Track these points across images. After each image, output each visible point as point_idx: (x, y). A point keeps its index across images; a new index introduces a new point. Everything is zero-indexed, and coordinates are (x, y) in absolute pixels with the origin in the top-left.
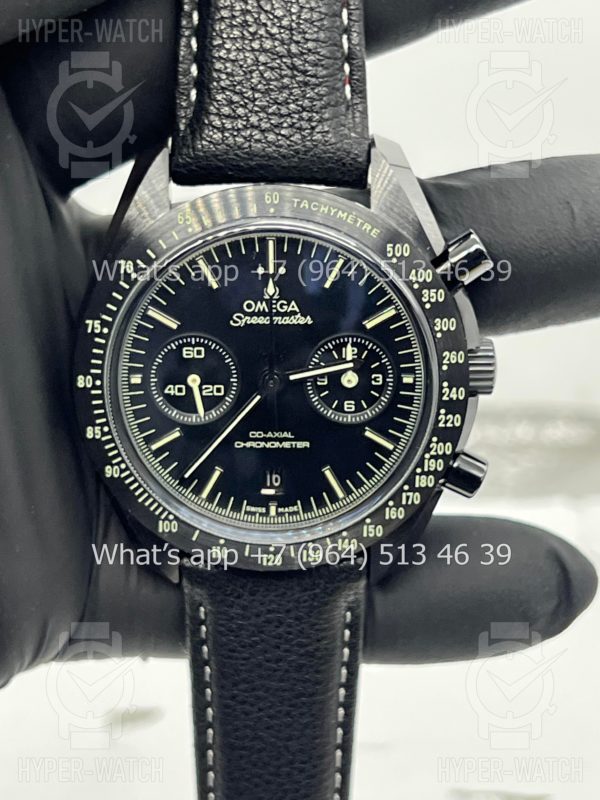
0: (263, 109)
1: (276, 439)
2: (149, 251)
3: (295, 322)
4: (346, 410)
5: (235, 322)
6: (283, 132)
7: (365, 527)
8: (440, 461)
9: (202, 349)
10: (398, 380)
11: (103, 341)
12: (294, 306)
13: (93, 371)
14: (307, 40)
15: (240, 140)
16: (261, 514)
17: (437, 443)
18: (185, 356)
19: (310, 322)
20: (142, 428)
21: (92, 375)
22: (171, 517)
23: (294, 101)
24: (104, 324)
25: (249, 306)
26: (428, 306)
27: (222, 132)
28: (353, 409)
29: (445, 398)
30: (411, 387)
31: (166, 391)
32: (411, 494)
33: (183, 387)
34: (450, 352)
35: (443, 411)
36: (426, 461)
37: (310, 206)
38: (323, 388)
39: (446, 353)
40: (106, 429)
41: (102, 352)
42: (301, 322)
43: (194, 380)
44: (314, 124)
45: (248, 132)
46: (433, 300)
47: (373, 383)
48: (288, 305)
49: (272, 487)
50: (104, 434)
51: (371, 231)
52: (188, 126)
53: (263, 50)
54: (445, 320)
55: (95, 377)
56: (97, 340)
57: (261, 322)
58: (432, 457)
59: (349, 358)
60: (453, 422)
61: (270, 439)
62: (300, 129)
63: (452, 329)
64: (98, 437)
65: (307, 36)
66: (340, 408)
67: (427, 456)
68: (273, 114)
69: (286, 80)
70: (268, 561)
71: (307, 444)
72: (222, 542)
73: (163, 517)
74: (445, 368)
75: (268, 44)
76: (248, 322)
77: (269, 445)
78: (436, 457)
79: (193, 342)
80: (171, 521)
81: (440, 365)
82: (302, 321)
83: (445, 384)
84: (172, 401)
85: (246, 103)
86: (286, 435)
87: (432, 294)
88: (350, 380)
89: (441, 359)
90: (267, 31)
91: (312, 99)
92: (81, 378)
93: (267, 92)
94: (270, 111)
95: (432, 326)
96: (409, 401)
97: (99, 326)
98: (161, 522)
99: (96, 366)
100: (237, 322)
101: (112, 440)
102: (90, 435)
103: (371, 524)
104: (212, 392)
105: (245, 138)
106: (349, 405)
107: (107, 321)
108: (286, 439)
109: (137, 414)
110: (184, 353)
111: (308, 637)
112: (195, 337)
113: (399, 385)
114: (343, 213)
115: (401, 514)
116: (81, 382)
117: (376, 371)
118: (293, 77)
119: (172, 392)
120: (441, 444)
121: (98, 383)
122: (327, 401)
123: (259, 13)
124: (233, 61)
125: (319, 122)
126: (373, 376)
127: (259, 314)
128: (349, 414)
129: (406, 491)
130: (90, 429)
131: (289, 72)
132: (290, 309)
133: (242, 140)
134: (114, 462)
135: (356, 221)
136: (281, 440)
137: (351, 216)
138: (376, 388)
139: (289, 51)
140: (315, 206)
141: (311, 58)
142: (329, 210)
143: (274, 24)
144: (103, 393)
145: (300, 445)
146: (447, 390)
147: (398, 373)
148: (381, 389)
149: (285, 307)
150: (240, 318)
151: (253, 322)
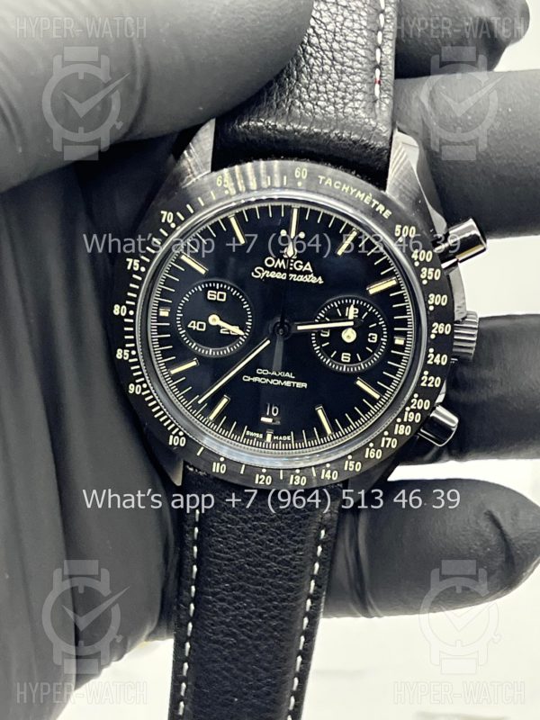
1: (279, 378)
2: (188, 206)
3: (308, 280)
4: (343, 360)
5: (256, 274)
7: (347, 462)
8: (418, 414)
9: (225, 294)
10: (391, 341)
11: (140, 278)
12: (308, 267)
13: (128, 302)
16: (258, 439)
17: (418, 399)
18: (209, 298)
19: (321, 282)
20: (165, 354)
21: (127, 306)
22: (181, 434)
23: (330, 83)
24: (142, 263)
26: (425, 282)
28: (348, 361)
29: (430, 362)
30: (402, 348)
31: (189, 326)
32: (389, 439)
33: (205, 324)
34: (439, 324)
35: (426, 373)
36: (406, 413)
37: (333, 183)
38: (325, 340)
39: (435, 324)
40: (134, 353)
41: (138, 287)
42: (314, 282)
43: (214, 320)
44: (347, 101)
46: (430, 278)
47: (369, 340)
48: (304, 265)
49: (270, 416)
50: (131, 357)
51: (383, 212)
53: (308, 44)
54: (439, 296)
55: (129, 308)
56: (134, 276)
57: (278, 277)
58: (412, 410)
59: (351, 317)
60: (433, 383)
61: (274, 377)
62: (334, 103)
63: (443, 304)
64: (126, 358)
66: (337, 358)
67: (408, 409)
70: (260, 480)
71: (305, 385)
72: (222, 459)
73: (174, 433)
74: (433, 336)
75: (314, 40)
76: (267, 276)
77: (272, 382)
78: (415, 411)
79: (218, 287)
80: (180, 437)
81: (429, 333)
82: (314, 280)
83: (431, 350)
84: (194, 334)
86: (288, 375)
87: (429, 273)
88: (349, 336)
89: (430, 328)
90: (314, 32)
91: (347, 84)
92: (117, 307)
95: (426, 299)
96: (398, 359)
97: (138, 265)
98: (171, 437)
99: (131, 299)
100: (257, 275)
101: (138, 363)
102: (119, 356)
103: (351, 460)
104: (229, 331)
106: (346, 357)
107: (145, 261)
108: (287, 379)
109: (162, 342)
110: (209, 295)
111: (286, 547)
112: (220, 283)
113: (391, 345)
114: (362, 193)
115: (379, 455)
116: (117, 310)
117: (373, 330)
119: (194, 327)
120: (421, 400)
121: (131, 313)
122: (327, 351)
125: (352, 100)
126: (370, 335)
127: (278, 270)
128: (345, 364)
129: (386, 437)
130: (119, 351)
132: (305, 269)
134: (137, 381)
135: (371, 203)
136: (283, 379)
137: (368, 197)
138: (371, 345)
140: (337, 185)
142: (350, 191)
143: (321, 28)
144: (134, 322)
145: (299, 385)
146: (432, 355)
147: (392, 335)
148: (375, 347)
149: (301, 267)
150: (260, 271)
151: (272, 276)
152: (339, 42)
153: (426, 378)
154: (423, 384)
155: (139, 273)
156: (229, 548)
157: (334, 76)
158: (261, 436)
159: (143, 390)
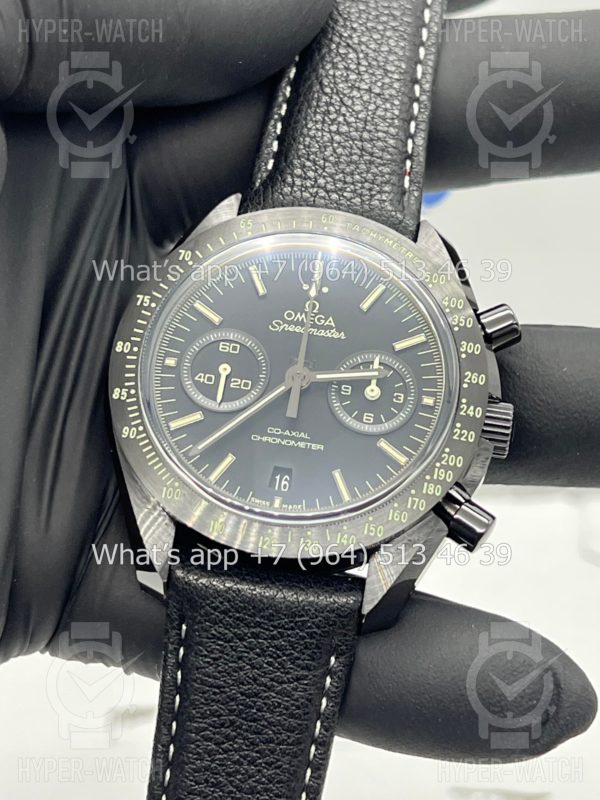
0: (331, 176)
1: (293, 438)
2: (209, 246)
3: (329, 335)
4: (365, 420)
5: (273, 326)
6: (345, 194)
7: (367, 524)
8: (450, 472)
9: (238, 346)
10: (418, 399)
11: (149, 314)
12: (331, 322)
13: (133, 339)
14: (378, 131)
15: (306, 195)
16: (265, 506)
18: (221, 349)
19: (343, 338)
20: (166, 408)
21: (131, 342)
22: (176, 484)
23: (358, 174)
24: (153, 299)
25: (289, 315)
26: (456, 329)
27: (292, 187)
28: (371, 421)
29: (462, 413)
30: (430, 409)
31: (196, 378)
32: (417, 500)
33: (213, 376)
34: (472, 373)
36: (436, 469)
37: (361, 230)
38: (345, 398)
39: (468, 373)
40: (133, 392)
41: (145, 323)
42: (335, 337)
43: (224, 369)
44: (374, 193)
45: (315, 190)
46: (461, 325)
47: (394, 400)
48: (326, 320)
50: (129, 396)
52: (262, 184)
53: (338, 133)
54: (471, 344)
55: (134, 344)
56: (144, 312)
57: (298, 331)
58: (442, 467)
60: (467, 438)
61: (287, 437)
62: (361, 195)
63: (477, 353)
64: (122, 398)
65: (379, 128)
66: (359, 418)
67: (438, 464)
68: (340, 180)
69: (355, 158)
70: (265, 543)
71: (321, 447)
73: (168, 483)
74: (465, 386)
75: (344, 129)
76: (286, 329)
77: (284, 443)
78: (447, 468)
79: (231, 338)
80: (175, 488)
81: (461, 382)
82: (336, 336)
83: (464, 400)
84: (200, 387)
85: (317, 169)
86: (302, 435)
87: (461, 320)
88: (373, 392)
89: (462, 377)
90: (345, 120)
91: (375, 175)
92: (120, 344)
93: (336, 164)
94: (337, 177)
95: (458, 347)
96: (427, 422)
97: (148, 301)
98: (165, 487)
99: (137, 335)
100: (275, 327)
101: (136, 403)
102: (115, 395)
103: (372, 522)
104: (240, 385)
105: (311, 194)
106: (368, 417)
107: (156, 297)
108: (302, 440)
109: (164, 395)
110: (221, 346)
111: (288, 673)
112: (234, 333)
113: (419, 406)
115: (404, 519)
116: (119, 347)
117: (399, 390)
118: (361, 156)
119: (202, 380)
120: (453, 456)
121: (135, 350)
122: (349, 410)
123: (340, 107)
124: (311, 138)
125: (379, 192)
126: (395, 394)
127: (297, 323)
128: (367, 425)
129: (413, 496)
130: (117, 390)
131: (359, 152)
132: (327, 323)
133: (308, 195)
134: (133, 423)
136: (297, 440)
137: (396, 244)
138: (396, 406)
139: (361, 137)
140: (365, 231)
141: (380, 144)
143: (352, 116)
144: (137, 359)
145: (315, 447)
146: (465, 407)
147: (420, 395)
148: (400, 407)
149: (323, 321)
150: (279, 325)
151: (291, 329)
152: (370, 131)
153: (459, 431)
154: (455, 437)
155: (148, 309)
156: (219, 672)
157: (363, 167)
158: (268, 503)
159: (139, 433)
